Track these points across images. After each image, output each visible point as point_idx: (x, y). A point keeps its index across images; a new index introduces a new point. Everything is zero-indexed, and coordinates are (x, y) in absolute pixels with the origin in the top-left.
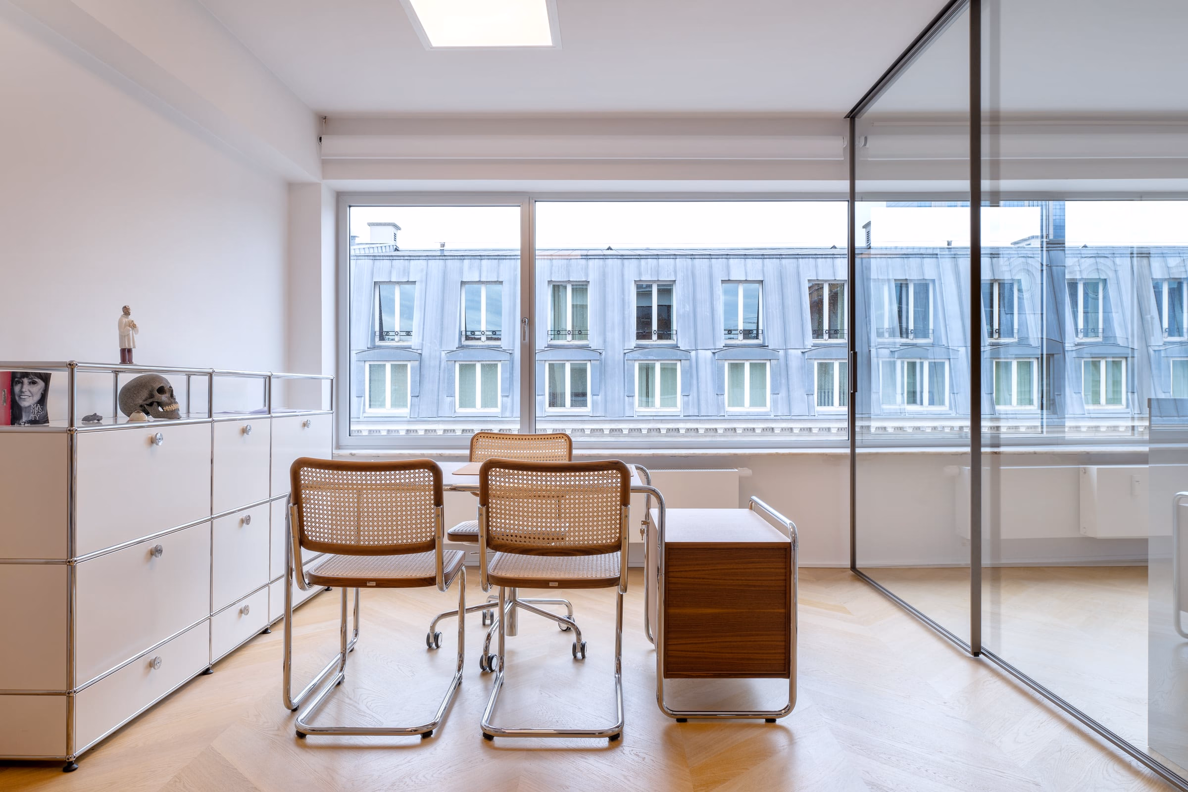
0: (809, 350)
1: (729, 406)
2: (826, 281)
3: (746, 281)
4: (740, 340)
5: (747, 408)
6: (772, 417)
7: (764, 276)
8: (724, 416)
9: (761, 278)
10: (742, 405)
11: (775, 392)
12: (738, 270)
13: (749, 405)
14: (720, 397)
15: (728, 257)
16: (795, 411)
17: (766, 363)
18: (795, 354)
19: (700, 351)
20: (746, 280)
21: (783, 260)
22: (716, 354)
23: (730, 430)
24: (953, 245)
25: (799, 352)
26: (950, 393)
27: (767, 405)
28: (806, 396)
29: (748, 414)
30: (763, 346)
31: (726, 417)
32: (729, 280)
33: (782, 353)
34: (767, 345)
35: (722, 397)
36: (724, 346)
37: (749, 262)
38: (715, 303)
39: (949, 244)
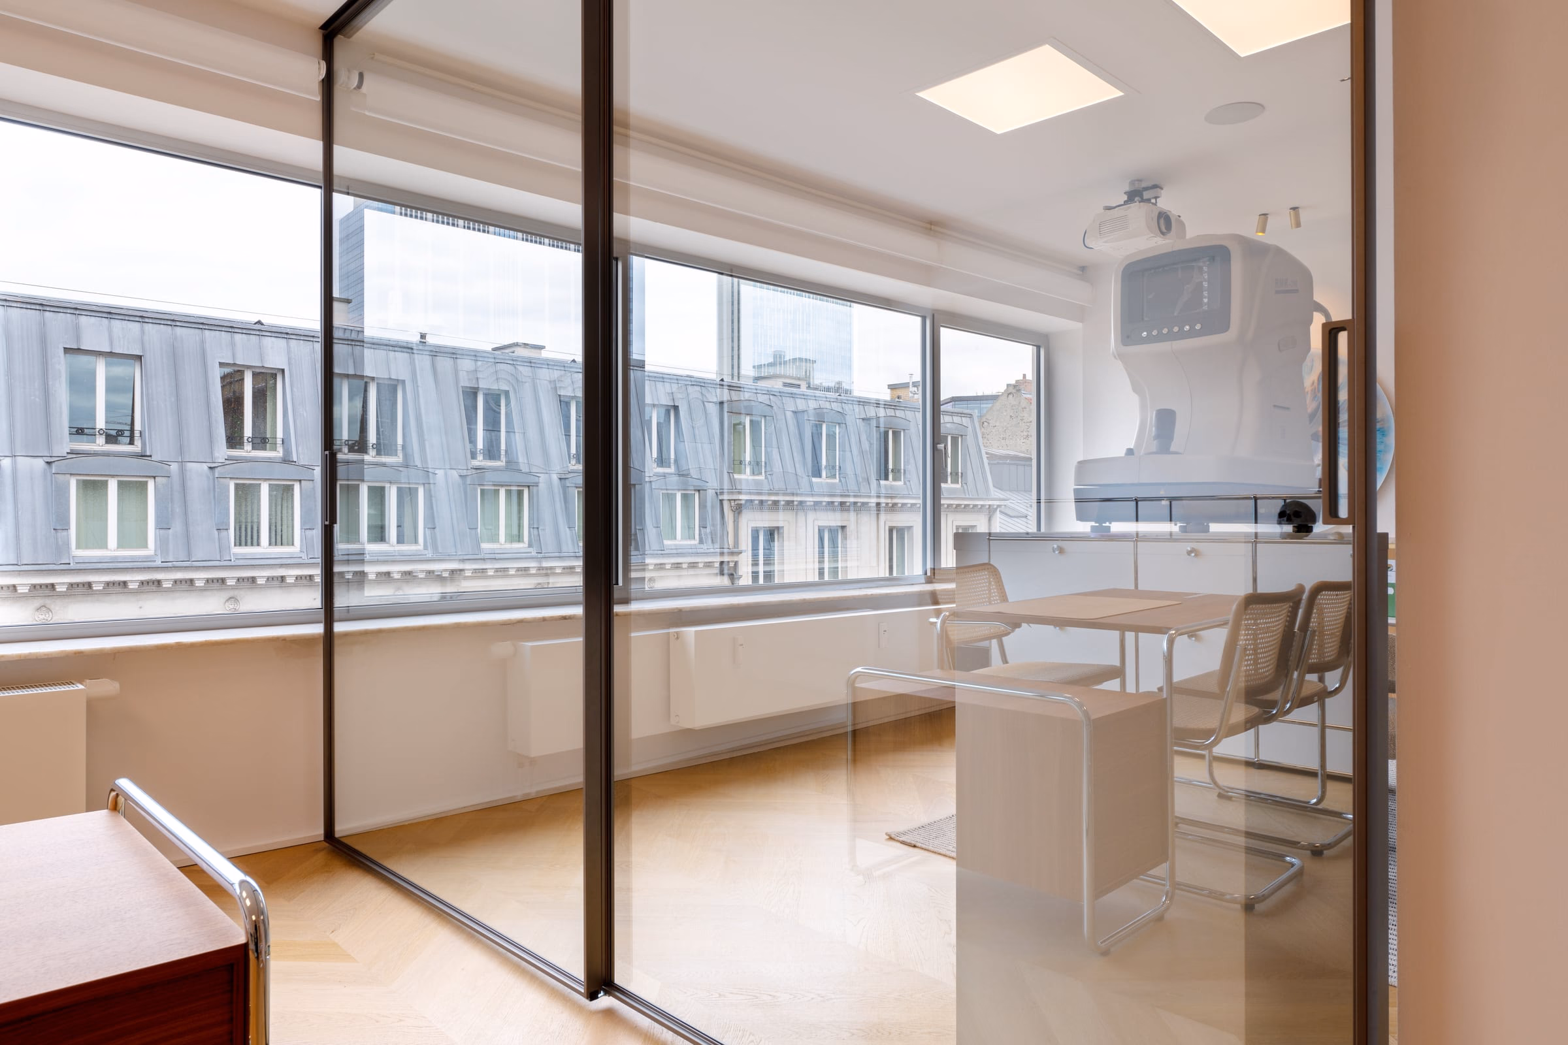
0: (220, 464)
1: (78, 547)
2: (249, 367)
3: (111, 354)
4: (99, 445)
5: (112, 549)
6: (158, 563)
7: (143, 349)
8: (69, 564)
9: (138, 353)
10: (103, 545)
11: (163, 525)
12: (94, 335)
13: (116, 546)
14: (61, 534)
15: (77, 312)
16: (199, 554)
17: (147, 482)
18: (197, 470)
19: (19, 459)
20: (111, 352)
21: (178, 329)
22: (54, 465)
23: (81, 586)
24: (430, 340)
25: (205, 467)
26: (425, 528)
27: (149, 546)
28: (216, 532)
29: (114, 560)
30: (142, 456)
31: (72, 566)
32: (79, 349)
33: (174, 467)
34: (148, 454)
35: (65, 533)
36: (68, 453)
37: (117, 324)
38: (50, 383)
39: (423, 336)
